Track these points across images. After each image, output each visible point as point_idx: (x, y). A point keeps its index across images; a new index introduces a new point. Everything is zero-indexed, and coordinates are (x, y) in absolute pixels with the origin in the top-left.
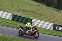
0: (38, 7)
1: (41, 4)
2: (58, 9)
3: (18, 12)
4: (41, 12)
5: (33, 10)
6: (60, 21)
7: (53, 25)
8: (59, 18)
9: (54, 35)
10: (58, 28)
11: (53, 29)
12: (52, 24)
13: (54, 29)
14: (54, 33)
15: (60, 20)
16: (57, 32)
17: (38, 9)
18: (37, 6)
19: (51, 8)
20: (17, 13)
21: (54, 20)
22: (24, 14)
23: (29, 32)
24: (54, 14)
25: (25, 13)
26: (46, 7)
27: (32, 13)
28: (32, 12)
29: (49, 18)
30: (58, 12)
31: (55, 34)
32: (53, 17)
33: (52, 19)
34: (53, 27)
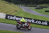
2: (9, 2)
7: (6, 15)
9: (6, 23)
10: (9, 17)
13: (6, 18)
14: (6, 21)
15: (11, 11)
16: (9, 21)
21: (6, 11)
24: (6, 6)
30: (9, 5)
32: (5, 8)
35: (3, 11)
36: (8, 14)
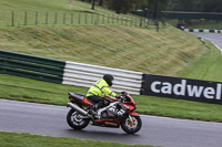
0: (83, 18)
1: (93, 5)
3: (10, 39)
4: (97, 34)
5: (66, 31)
6: (166, 62)
7: (141, 77)
8: (161, 52)
10: (158, 87)
11: (141, 93)
12: (138, 75)
15: (164, 57)
17: (83, 23)
18: (77, 14)
19: (129, 17)
20: (10, 44)
21: (142, 58)
22: (36, 47)
23: (105, 115)
24: (140, 37)
25: (39, 42)
26: (112, 14)
27: (63, 40)
28: (64, 37)
29: (125, 54)
30: (154, 31)
31: (148, 111)
33: (137, 55)
34: (140, 86)
35: (130, 58)
36: (152, 71)
